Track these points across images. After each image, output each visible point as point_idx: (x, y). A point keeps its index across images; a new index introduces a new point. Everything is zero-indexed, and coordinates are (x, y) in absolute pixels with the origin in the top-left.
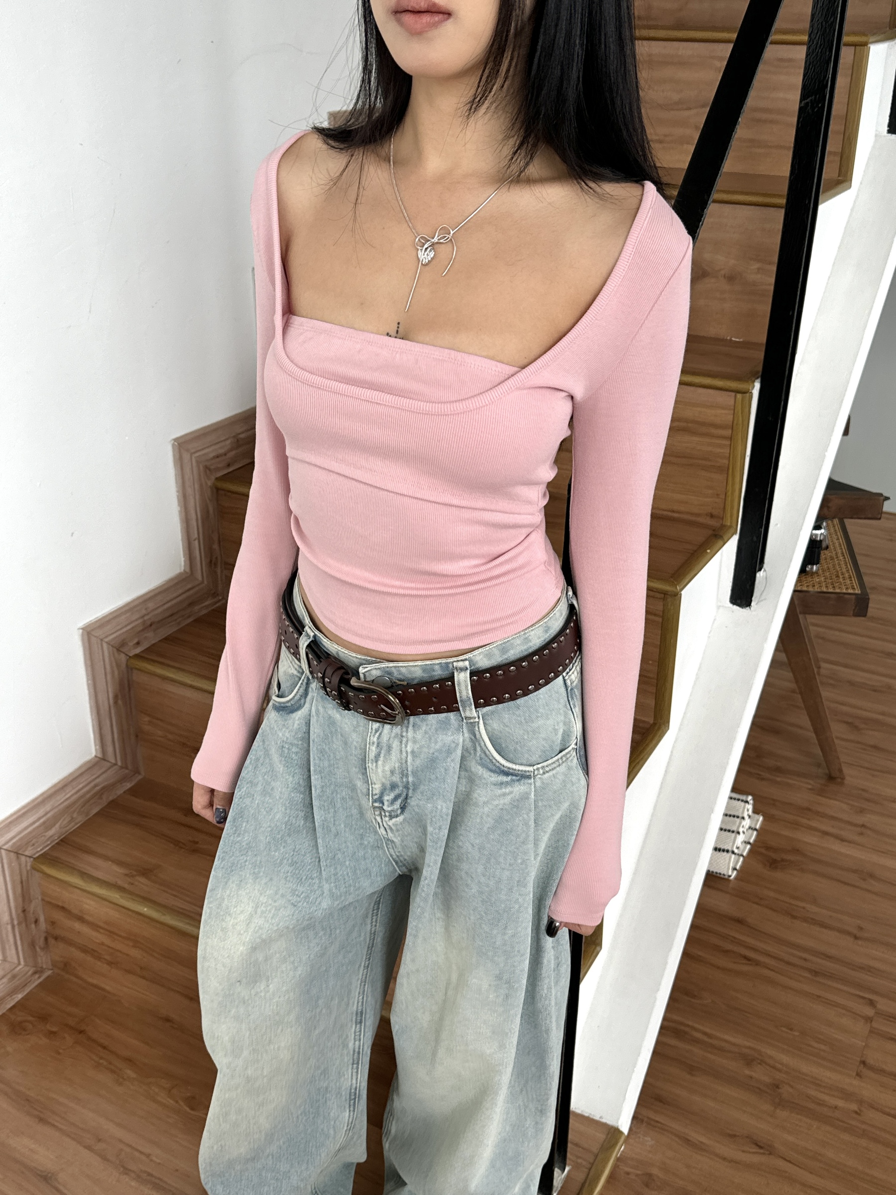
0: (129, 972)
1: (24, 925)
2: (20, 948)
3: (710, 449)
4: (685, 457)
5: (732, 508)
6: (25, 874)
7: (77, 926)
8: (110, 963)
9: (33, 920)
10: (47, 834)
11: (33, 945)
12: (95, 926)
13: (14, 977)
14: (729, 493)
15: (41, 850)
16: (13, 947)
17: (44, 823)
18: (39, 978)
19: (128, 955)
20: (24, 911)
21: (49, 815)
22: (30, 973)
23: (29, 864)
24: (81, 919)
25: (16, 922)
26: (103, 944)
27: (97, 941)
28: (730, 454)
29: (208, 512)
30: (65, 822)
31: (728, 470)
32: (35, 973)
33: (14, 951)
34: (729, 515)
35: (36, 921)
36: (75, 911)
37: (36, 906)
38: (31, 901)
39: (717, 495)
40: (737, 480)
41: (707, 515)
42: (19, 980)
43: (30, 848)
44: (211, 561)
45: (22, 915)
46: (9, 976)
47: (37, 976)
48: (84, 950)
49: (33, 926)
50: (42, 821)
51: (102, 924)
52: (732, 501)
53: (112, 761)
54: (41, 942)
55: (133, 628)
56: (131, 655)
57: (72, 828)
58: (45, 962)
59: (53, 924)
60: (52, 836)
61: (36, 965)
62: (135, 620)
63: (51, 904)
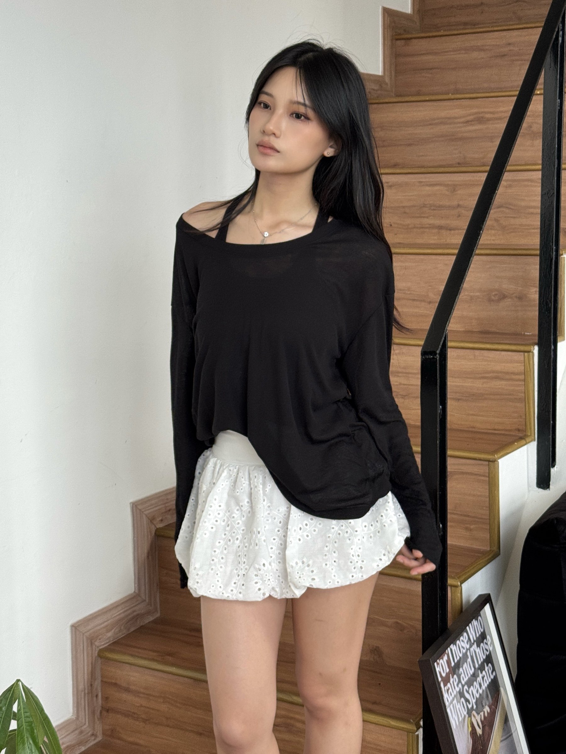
0: (158, 724)
1: (90, 695)
2: (87, 712)
3: (513, 388)
4: (498, 395)
5: (530, 423)
6: (94, 659)
7: (125, 696)
8: (145, 721)
9: (95, 695)
10: (107, 634)
11: (93, 713)
12: (136, 693)
13: (81, 732)
14: (527, 415)
15: (104, 645)
16: (83, 710)
17: (107, 626)
18: (95, 739)
19: (158, 711)
20: (91, 685)
21: (109, 622)
22: (90, 734)
23: (97, 652)
24: (127, 690)
25: (86, 691)
26: (141, 706)
27: (138, 705)
28: (525, 390)
30: (117, 630)
31: (525, 400)
32: (93, 735)
34: (528, 427)
35: (97, 696)
36: (124, 685)
37: (98, 684)
38: (95, 680)
39: (521, 416)
40: (532, 405)
41: (515, 430)
42: (84, 735)
43: (98, 641)
45: (90, 688)
46: (79, 731)
47: (93, 738)
48: (127, 715)
49: (95, 698)
50: (106, 624)
51: (142, 690)
52: (530, 419)
53: (144, 598)
54: (98, 713)
55: (159, 509)
56: (158, 527)
57: (121, 635)
58: (99, 728)
59: (106, 699)
60: (110, 637)
61: (94, 729)
62: (161, 505)
63: (106, 682)
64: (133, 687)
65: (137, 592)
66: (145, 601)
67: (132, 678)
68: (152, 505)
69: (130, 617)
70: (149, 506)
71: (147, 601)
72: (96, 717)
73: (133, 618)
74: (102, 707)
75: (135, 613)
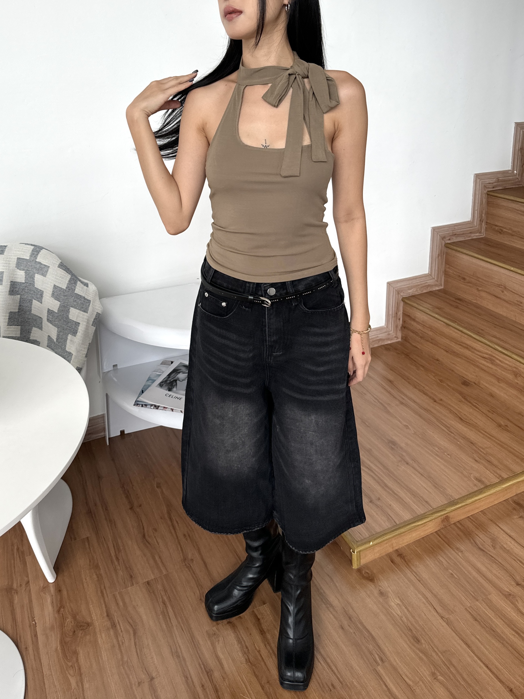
1: (395, 318)
2: (393, 326)
7: (413, 323)
9: (398, 318)
10: (409, 291)
11: (397, 327)
13: (389, 334)
15: (405, 296)
16: (391, 324)
17: (409, 287)
18: (397, 340)
20: (397, 313)
21: (410, 285)
22: (394, 336)
23: (401, 299)
24: (414, 320)
25: (393, 316)
26: (420, 330)
27: (418, 329)
29: (483, 202)
30: (415, 290)
32: (396, 337)
33: (391, 326)
36: (413, 317)
37: (400, 313)
38: (399, 311)
42: (390, 336)
43: (402, 293)
44: (481, 220)
45: (396, 315)
46: (388, 333)
47: (396, 339)
48: (413, 332)
49: (398, 320)
53: (434, 277)
54: (399, 327)
55: (449, 233)
56: (446, 242)
57: (417, 293)
58: (399, 335)
59: (404, 321)
60: (410, 293)
61: (396, 334)
62: (450, 231)
63: (405, 314)
64: (416, 319)
65: (430, 273)
66: (434, 279)
67: (417, 315)
68: (444, 230)
69: (423, 285)
70: (443, 231)
71: (436, 279)
72: (398, 329)
73: (425, 286)
74: (402, 325)
75: (427, 284)
